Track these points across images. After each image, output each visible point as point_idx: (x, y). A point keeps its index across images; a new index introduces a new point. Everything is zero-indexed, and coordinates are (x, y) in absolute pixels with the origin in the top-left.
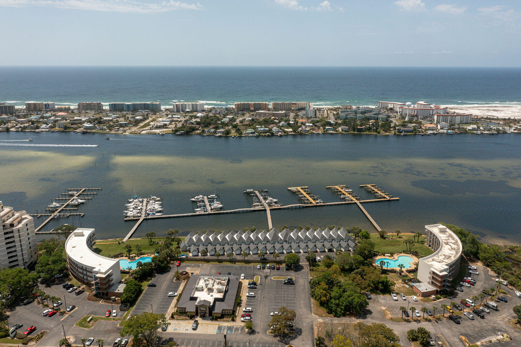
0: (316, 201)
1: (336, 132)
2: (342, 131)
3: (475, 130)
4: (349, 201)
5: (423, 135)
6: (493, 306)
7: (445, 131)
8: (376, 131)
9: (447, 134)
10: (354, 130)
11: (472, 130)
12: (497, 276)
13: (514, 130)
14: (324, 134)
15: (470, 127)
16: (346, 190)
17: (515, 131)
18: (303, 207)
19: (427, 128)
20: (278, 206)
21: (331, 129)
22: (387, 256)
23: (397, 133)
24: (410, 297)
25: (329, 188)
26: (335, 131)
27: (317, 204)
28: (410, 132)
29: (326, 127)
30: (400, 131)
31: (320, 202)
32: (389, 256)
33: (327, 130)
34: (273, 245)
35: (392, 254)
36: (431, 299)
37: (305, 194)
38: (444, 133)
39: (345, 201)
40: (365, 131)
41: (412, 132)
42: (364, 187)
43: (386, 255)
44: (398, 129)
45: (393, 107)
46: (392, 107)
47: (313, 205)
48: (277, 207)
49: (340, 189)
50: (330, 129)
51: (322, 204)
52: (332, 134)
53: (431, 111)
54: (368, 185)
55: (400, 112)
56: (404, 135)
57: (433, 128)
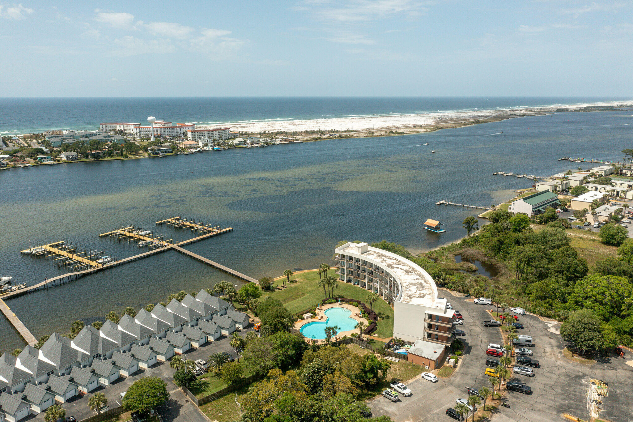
0: (100, 261)
1: (57, 162)
2: (68, 159)
3: (242, 144)
4: (158, 248)
5: (187, 154)
6: (527, 341)
7: (211, 148)
8: (122, 155)
9: (214, 151)
10: (87, 157)
11: (239, 144)
12: (467, 296)
13: (280, 141)
14: (37, 166)
15: (237, 141)
16: (140, 233)
17: (283, 142)
18: (78, 278)
19: (187, 146)
20: (19, 289)
21: (47, 158)
22: (307, 318)
23: (152, 155)
24: (419, 377)
25: (106, 236)
26: (55, 161)
27: (105, 266)
28: (169, 152)
29: (38, 156)
30: (155, 152)
31: (106, 261)
32: (312, 317)
33: (41, 161)
34: (68, 377)
35: (313, 312)
36: (450, 366)
37: (65, 254)
38: (209, 150)
39: (151, 249)
40: (105, 157)
41: (172, 152)
42: (165, 223)
43: (305, 316)
44: (151, 150)
45: (124, 129)
46: (122, 129)
47: (96, 269)
48: (18, 292)
49: (128, 234)
50: (45, 158)
51: (113, 263)
52: (52, 165)
53: (178, 129)
54: (170, 220)
55: (137, 133)
56: (164, 157)
57: (194, 146)
